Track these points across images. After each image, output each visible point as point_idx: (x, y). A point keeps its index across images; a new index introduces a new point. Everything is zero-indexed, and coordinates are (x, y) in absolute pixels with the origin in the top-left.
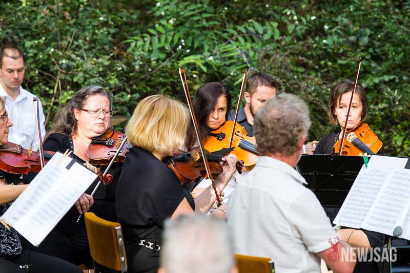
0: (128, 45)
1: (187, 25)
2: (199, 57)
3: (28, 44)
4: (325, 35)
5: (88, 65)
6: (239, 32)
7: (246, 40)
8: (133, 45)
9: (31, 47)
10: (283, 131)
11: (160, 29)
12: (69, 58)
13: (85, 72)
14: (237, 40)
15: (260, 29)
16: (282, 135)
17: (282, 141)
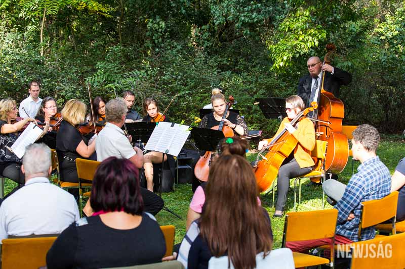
1: (109, 72)
7: (133, 78)
8: (87, 80)
13: (66, 91)
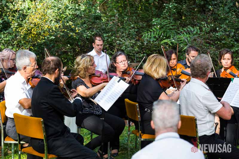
0: (142, 35)
1: (164, 28)
2: (169, 40)
3: (105, 35)
4: (217, 32)
5: (127, 43)
6: (184, 31)
7: (187, 34)
8: (144, 35)
9: (106, 36)
10: (201, 69)
11: (154, 29)
12: (120, 41)
13: (126, 46)
14: (183, 33)
15: (192, 29)
16: (201, 71)
17: (200, 73)
